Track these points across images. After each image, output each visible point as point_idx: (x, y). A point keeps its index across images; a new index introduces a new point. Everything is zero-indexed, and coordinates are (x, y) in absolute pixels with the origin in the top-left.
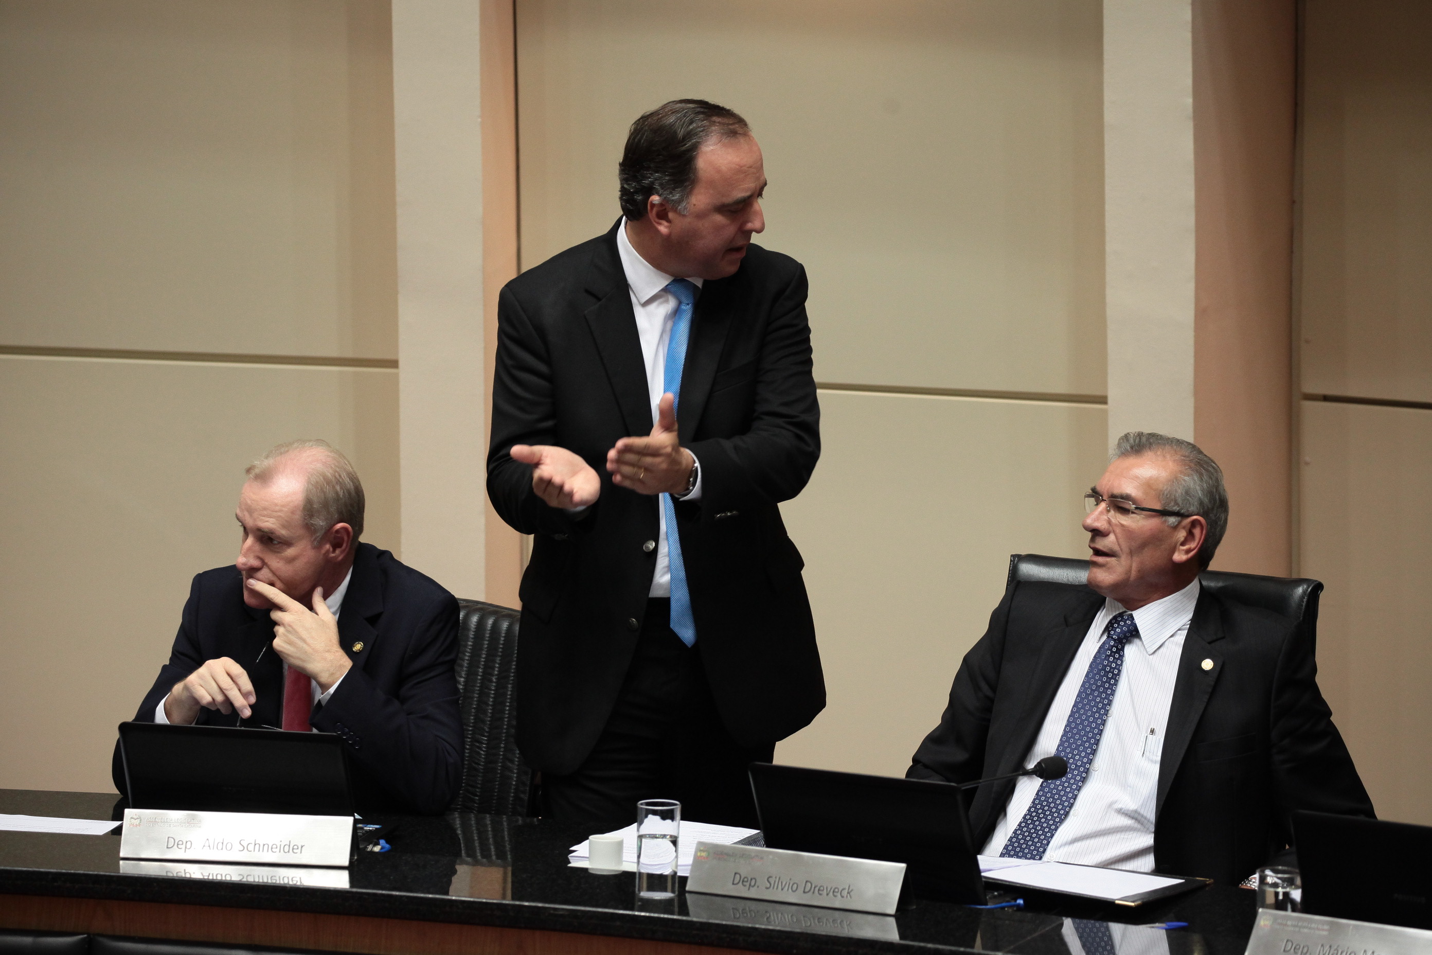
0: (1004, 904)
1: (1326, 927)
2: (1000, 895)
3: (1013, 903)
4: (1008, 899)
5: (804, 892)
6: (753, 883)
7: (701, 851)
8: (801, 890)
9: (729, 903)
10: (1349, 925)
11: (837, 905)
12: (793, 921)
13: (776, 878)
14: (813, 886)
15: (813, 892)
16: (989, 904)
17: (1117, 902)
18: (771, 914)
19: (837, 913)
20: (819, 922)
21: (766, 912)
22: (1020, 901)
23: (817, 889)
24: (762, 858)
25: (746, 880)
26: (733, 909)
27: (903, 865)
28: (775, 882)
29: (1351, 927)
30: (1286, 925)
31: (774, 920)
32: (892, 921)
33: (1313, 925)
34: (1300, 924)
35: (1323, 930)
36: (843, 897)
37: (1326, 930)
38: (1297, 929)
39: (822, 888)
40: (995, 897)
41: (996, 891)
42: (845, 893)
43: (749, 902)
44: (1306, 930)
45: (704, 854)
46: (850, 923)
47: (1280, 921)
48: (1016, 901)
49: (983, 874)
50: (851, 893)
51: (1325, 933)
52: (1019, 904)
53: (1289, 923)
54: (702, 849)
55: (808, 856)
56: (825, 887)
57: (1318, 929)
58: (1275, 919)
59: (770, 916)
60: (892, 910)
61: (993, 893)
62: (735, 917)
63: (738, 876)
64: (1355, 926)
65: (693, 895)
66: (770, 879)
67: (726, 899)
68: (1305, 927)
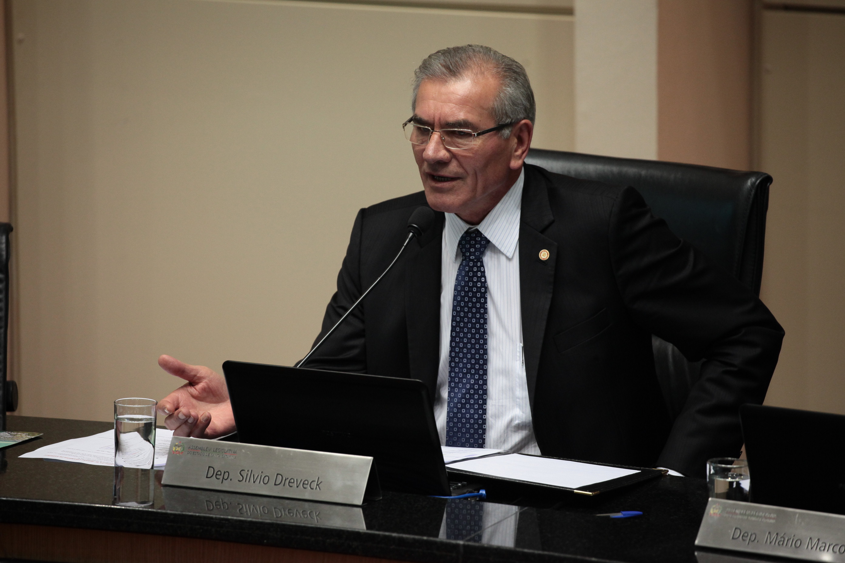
0: (467, 495)
1: (773, 516)
2: (463, 486)
3: (476, 493)
4: (470, 490)
5: (275, 485)
6: (226, 477)
7: (176, 445)
8: (272, 482)
9: (203, 496)
10: (795, 513)
11: (307, 497)
12: (265, 513)
13: (248, 471)
14: (284, 479)
15: (284, 485)
16: (452, 494)
17: (575, 491)
18: (244, 506)
19: (307, 504)
20: (289, 513)
21: (238, 504)
22: (483, 492)
23: (288, 481)
24: (235, 452)
25: (219, 473)
26: (207, 501)
27: (371, 458)
28: (247, 475)
29: (797, 516)
30: (735, 513)
31: (247, 511)
32: (360, 511)
33: (761, 514)
34: (748, 512)
35: (770, 518)
36: (312, 489)
37: (774, 519)
38: (745, 517)
39: (292, 481)
40: (459, 488)
41: (460, 482)
42: (314, 485)
43: (222, 495)
44: (754, 519)
45: (179, 449)
46: (319, 513)
47: (728, 509)
48: (479, 492)
49: (446, 466)
50: (320, 485)
51: (772, 521)
52: (482, 494)
53: (738, 511)
54: (177, 444)
55: (279, 450)
56: (295, 480)
57: (766, 518)
58: (725, 508)
59: (242, 507)
60: (359, 501)
61: (457, 484)
62: (208, 509)
63: (211, 469)
64: (800, 514)
65: (168, 488)
66: (242, 473)
67: (199, 492)
68: (752, 516)
